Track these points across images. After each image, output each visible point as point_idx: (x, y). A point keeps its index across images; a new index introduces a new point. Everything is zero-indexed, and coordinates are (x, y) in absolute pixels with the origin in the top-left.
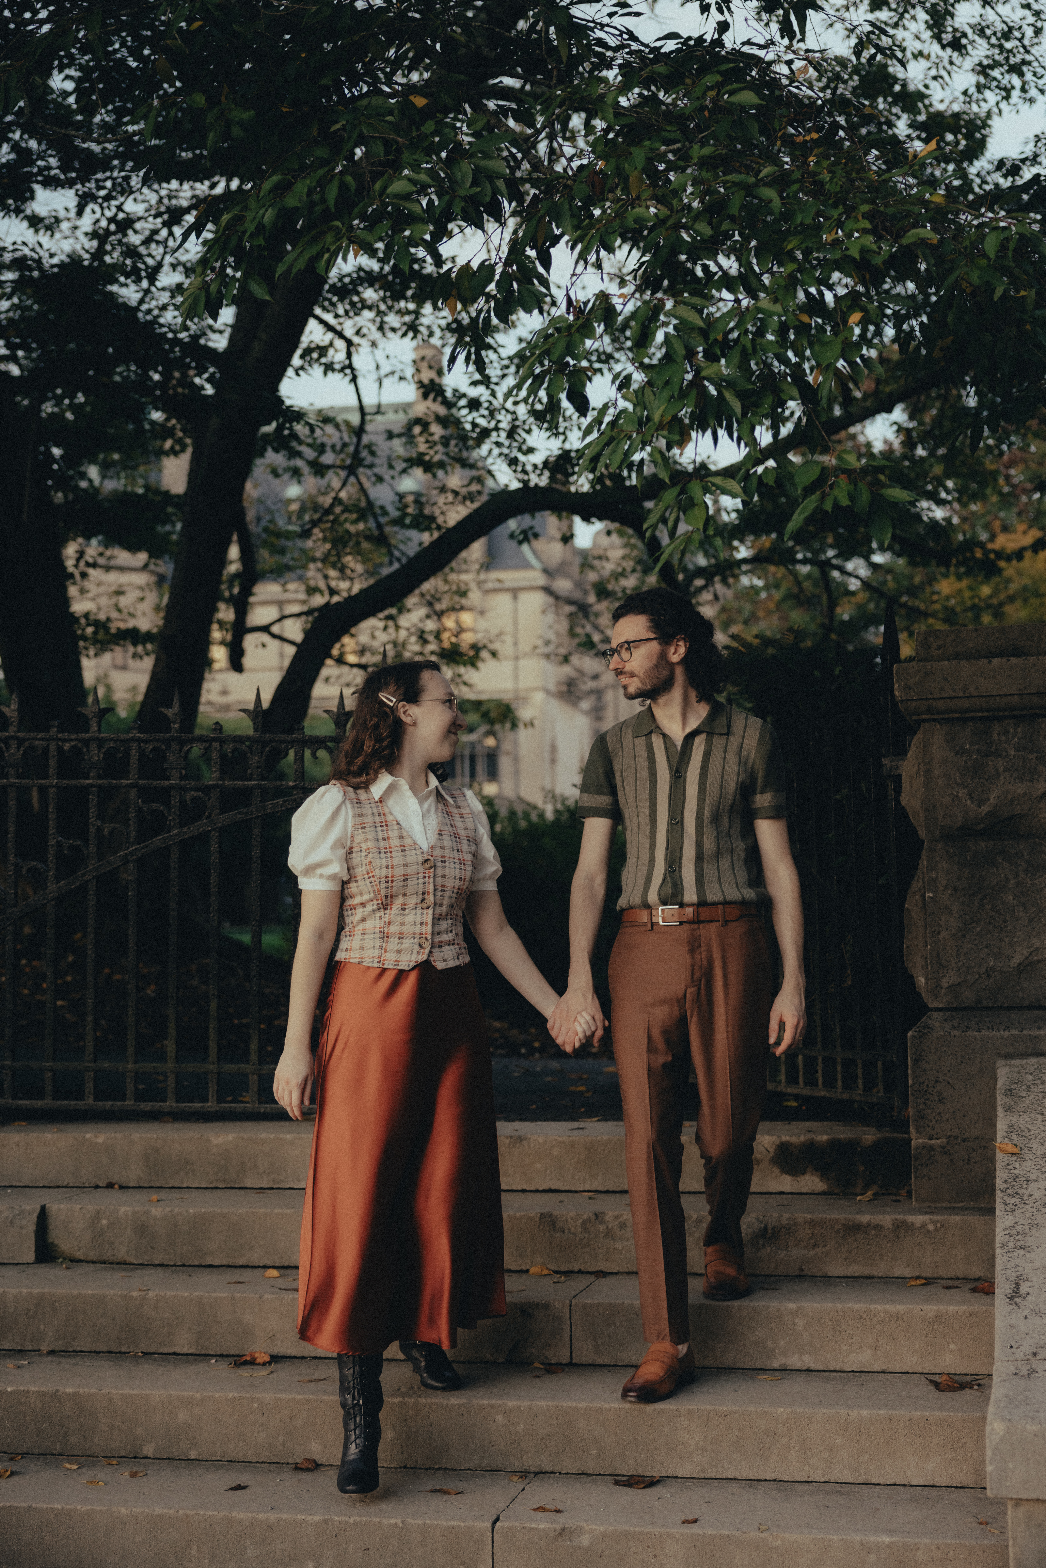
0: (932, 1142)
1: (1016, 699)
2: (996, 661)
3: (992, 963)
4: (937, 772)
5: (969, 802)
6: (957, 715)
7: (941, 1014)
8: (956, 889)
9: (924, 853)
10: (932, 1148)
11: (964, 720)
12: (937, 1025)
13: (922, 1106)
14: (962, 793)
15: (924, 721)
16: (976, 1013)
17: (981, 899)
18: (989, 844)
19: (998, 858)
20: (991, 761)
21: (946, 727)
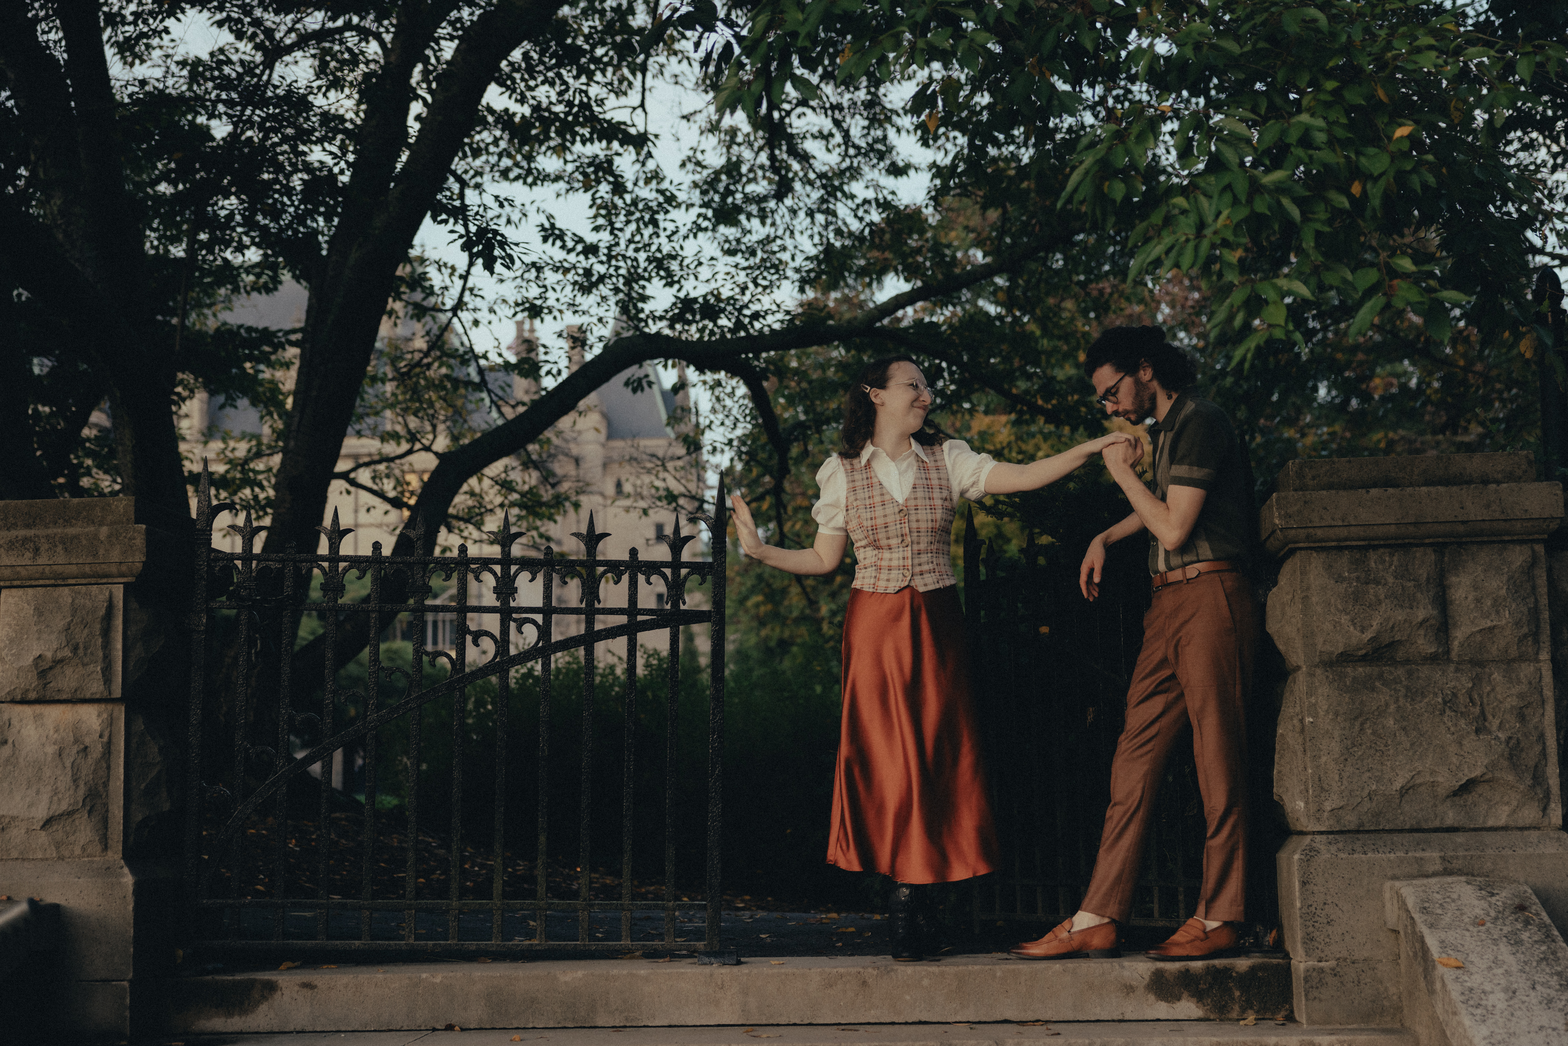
0: (1322, 964)
1: (1393, 529)
2: (1374, 492)
3: (1373, 788)
4: (1314, 599)
5: (1351, 629)
6: (1334, 544)
7: (1324, 837)
8: (1337, 714)
10: (1322, 970)
11: (1340, 549)
13: (1311, 929)
14: (1345, 619)
15: (1301, 549)
16: (1360, 836)
17: (1362, 724)
18: (1368, 669)
19: (1377, 684)
20: (1372, 589)
21: (1323, 555)
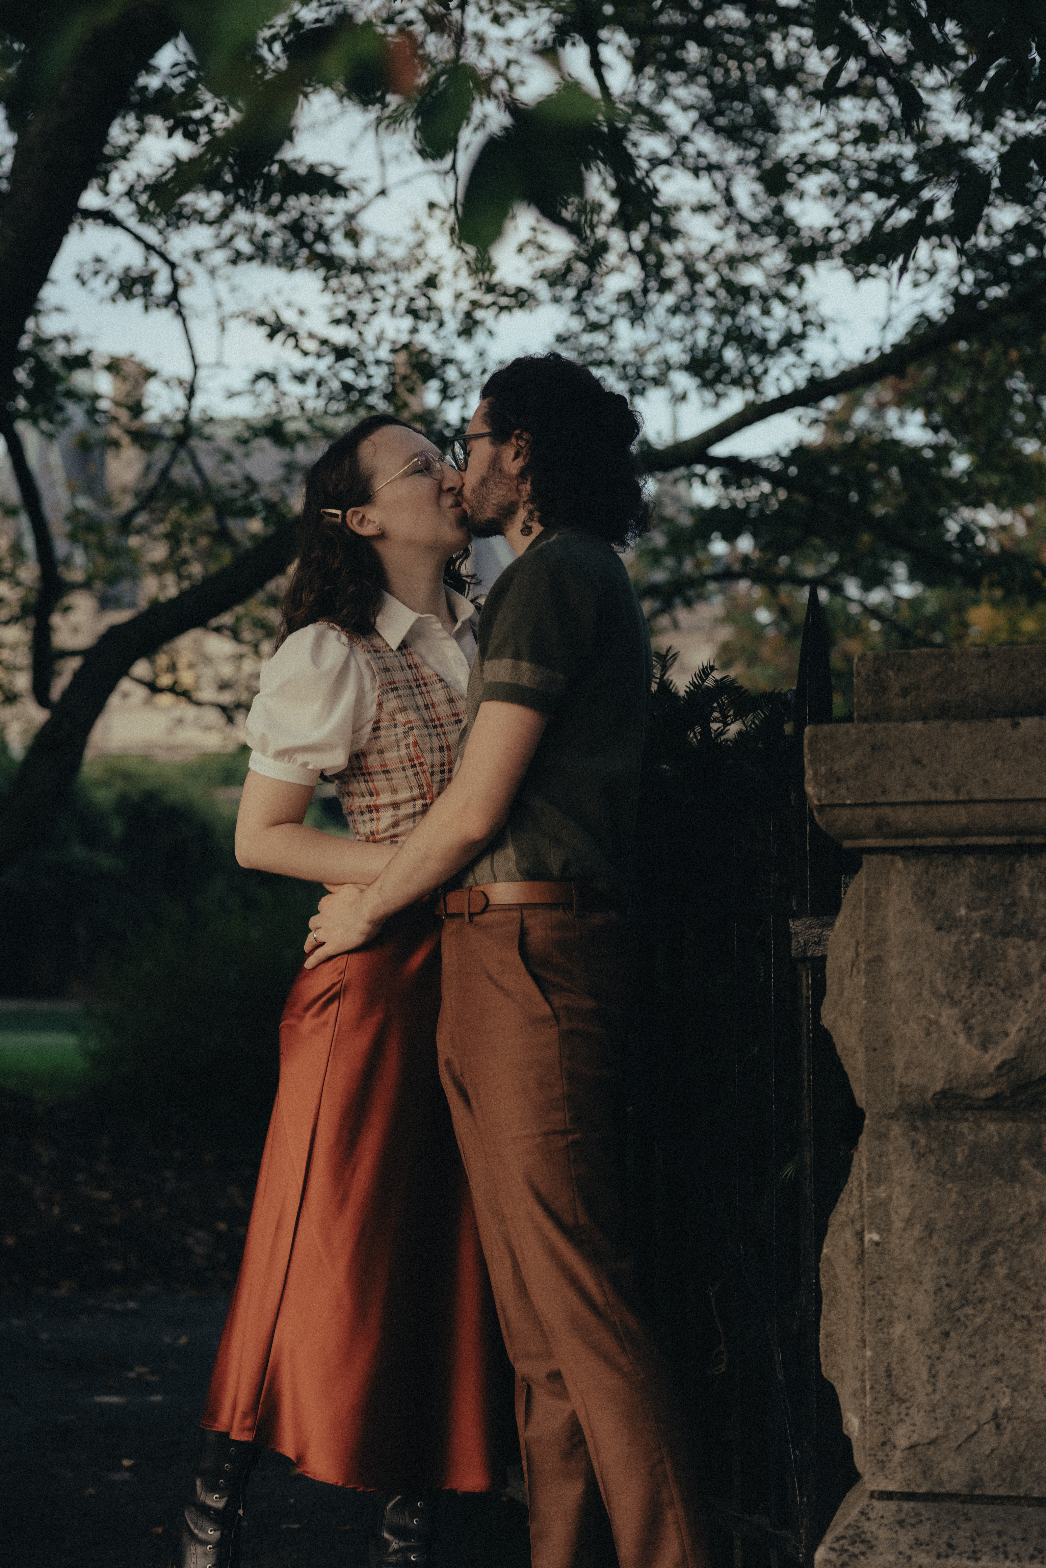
2: (1029, 724)
3: (1005, 1402)
4: (894, 965)
5: (962, 1039)
6: (940, 841)
7: (892, 1505)
8: (930, 1229)
9: (863, 1138)
11: (957, 852)
12: (883, 1533)
14: (948, 1016)
15: (871, 851)
16: (972, 1509)
17: (986, 1254)
18: (1009, 1127)
19: (1024, 1162)
20: (1013, 948)
21: (917, 866)
